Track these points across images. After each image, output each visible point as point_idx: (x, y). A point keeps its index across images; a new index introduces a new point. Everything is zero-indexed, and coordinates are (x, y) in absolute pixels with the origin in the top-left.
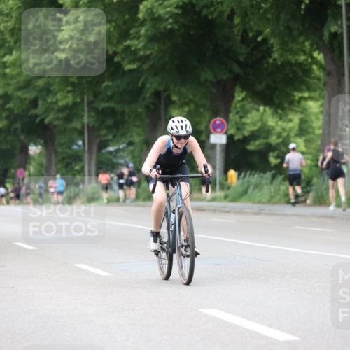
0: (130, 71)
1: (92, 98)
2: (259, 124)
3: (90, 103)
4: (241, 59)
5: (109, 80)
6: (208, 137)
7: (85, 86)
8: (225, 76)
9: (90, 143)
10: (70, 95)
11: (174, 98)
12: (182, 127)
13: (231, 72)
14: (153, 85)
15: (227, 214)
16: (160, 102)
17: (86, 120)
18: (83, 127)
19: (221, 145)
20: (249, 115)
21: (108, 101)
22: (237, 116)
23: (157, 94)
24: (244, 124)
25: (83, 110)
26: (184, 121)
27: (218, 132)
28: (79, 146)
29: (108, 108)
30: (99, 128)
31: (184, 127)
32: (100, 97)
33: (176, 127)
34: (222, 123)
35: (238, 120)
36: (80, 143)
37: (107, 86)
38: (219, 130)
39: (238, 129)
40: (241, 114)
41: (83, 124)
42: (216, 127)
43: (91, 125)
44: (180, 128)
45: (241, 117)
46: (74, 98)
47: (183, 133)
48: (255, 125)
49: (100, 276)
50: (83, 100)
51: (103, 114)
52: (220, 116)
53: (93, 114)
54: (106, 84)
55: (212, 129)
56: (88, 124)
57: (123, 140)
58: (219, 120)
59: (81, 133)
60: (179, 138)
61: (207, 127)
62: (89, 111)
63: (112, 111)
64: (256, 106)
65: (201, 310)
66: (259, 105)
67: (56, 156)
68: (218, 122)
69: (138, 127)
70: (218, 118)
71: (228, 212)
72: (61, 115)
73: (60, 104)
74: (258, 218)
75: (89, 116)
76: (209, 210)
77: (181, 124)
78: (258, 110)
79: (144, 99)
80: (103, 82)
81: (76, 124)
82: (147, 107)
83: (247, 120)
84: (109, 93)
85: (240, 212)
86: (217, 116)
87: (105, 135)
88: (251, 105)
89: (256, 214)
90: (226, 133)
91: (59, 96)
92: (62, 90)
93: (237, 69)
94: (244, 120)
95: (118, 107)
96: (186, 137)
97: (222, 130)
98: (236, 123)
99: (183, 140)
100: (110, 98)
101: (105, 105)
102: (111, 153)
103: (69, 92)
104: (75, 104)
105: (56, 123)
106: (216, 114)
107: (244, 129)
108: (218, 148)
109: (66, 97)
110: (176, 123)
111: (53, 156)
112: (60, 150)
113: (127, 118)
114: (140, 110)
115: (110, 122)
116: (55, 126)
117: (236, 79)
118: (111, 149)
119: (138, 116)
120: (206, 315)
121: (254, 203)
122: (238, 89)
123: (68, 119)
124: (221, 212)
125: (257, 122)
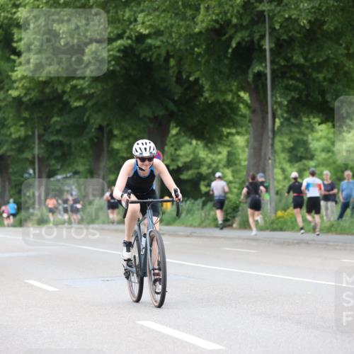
0: (77, 107)
1: (42, 132)
2: (192, 156)
3: (40, 137)
4: (176, 98)
5: (58, 116)
7: (36, 121)
8: (161, 113)
9: (40, 172)
10: (22, 129)
11: (116, 132)
12: (145, 149)
13: (166, 109)
14: (96, 120)
16: (103, 135)
17: (36, 151)
18: (34, 158)
20: (183, 148)
21: (56, 134)
22: (172, 149)
23: (101, 128)
24: (178, 156)
25: (34, 143)
26: (148, 143)
28: (30, 174)
29: (56, 141)
30: (48, 159)
31: (148, 149)
32: (50, 130)
33: (140, 149)
35: (173, 152)
36: (31, 171)
37: (56, 121)
39: (173, 160)
40: (175, 147)
41: (34, 154)
43: (40, 156)
44: (143, 150)
45: (176, 150)
46: (26, 131)
47: (146, 154)
48: (187, 157)
49: (48, 291)
50: (34, 133)
51: (52, 146)
53: (43, 146)
54: (55, 119)
56: (38, 155)
57: (70, 169)
59: (32, 163)
60: (143, 159)
62: (39, 143)
63: (61, 144)
64: (189, 140)
65: (138, 322)
66: (192, 139)
67: (10, 183)
69: (83, 157)
72: (14, 147)
73: (13, 136)
74: (189, 240)
75: (39, 148)
77: (145, 146)
78: (191, 144)
79: (88, 133)
80: (52, 117)
81: (28, 155)
82: (91, 140)
83: (181, 153)
84: (58, 127)
87: (53, 165)
88: (184, 139)
89: (188, 236)
91: (12, 130)
92: (15, 124)
93: (172, 107)
94: (178, 152)
95: (66, 140)
96: (150, 159)
98: (171, 155)
99: (147, 162)
100: (59, 132)
101: (54, 138)
103: (21, 126)
104: (27, 137)
105: (9, 153)
107: (177, 160)
109: (19, 131)
110: (141, 145)
111: (7, 183)
112: (13, 178)
113: (73, 149)
114: (85, 142)
115: (58, 153)
116: (9, 156)
117: (171, 116)
118: (59, 177)
119: (83, 147)
120: (142, 326)
121: (186, 226)
122: (172, 125)
123: (21, 150)
125: (190, 154)
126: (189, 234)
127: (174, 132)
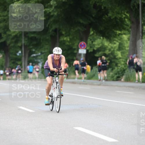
2: (101, 45)
4: (94, 16)
6: (78, 50)
9: (25, 53)
11: (64, 33)
15: (86, 85)
17: (23, 42)
18: (22, 46)
19: (84, 54)
20: (96, 41)
23: (55, 30)
24: (94, 45)
25: (22, 38)
27: (82, 48)
28: (20, 54)
30: (29, 46)
34: (84, 44)
35: (91, 43)
36: (20, 52)
38: (83, 47)
39: (91, 47)
40: (92, 40)
41: (22, 44)
42: (81, 46)
43: (26, 44)
45: (92, 42)
49: (30, 112)
51: (31, 39)
52: (83, 41)
53: (26, 39)
55: (79, 47)
56: (24, 44)
58: (83, 43)
59: (21, 48)
61: (78, 46)
62: (24, 39)
63: (35, 38)
64: (99, 37)
65: (74, 128)
66: (100, 36)
67: (10, 58)
68: (82, 44)
70: (83, 42)
71: (86, 84)
73: (13, 35)
74: (100, 87)
75: (25, 41)
76: (78, 83)
78: (100, 39)
79: (49, 33)
81: (19, 44)
82: (51, 36)
85: (92, 84)
86: (82, 41)
87: (32, 49)
88: (97, 36)
89: (99, 85)
90: (86, 49)
93: (91, 19)
94: (94, 43)
97: (84, 47)
98: (90, 45)
102: (34, 57)
106: (81, 40)
107: (94, 47)
108: (82, 56)
111: (8, 58)
112: (11, 56)
113: (41, 41)
114: (47, 38)
117: (91, 25)
118: (35, 55)
119: (47, 40)
120: (77, 130)
122: (91, 29)
123: (16, 42)
124: (83, 84)
125: (100, 44)
126: (99, 84)
127: (92, 33)
